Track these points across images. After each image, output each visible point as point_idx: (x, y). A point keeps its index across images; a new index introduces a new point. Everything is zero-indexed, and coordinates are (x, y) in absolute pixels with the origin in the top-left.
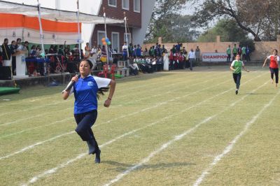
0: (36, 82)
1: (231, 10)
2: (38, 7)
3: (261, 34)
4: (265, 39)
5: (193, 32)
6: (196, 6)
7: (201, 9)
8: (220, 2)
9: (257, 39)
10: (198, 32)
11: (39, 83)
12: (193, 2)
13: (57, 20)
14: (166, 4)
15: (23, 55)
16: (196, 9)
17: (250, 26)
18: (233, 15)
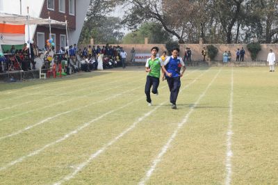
1: (158, 15)
3: (185, 36)
4: (187, 42)
5: (116, 34)
6: (125, 10)
7: (130, 13)
8: (148, 7)
9: (181, 41)
10: (121, 33)
12: (123, 6)
13: (5, 22)
14: (95, 7)
16: (126, 12)
17: (175, 29)
18: (160, 19)
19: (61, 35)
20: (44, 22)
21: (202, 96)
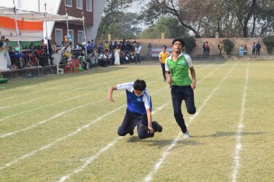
0: (16, 74)
1: (174, 10)
2: (14, 9)
3: (202, 31)
4: (204, 36)
5: (134, 29)
6: (142, 5)
7: (147, 8)
8: (164, 2)
9: (198, 36)
10: (139, 28)
11: (18, 75)
12: (139, 2)
13: (23, 19)
14: (112, 3)
15: (5, 51)
16: (142, 8)
17: (191, 24)
18: (177, 15)
19: (79, 31)
20: (61, 18)
21: (216, 90)
